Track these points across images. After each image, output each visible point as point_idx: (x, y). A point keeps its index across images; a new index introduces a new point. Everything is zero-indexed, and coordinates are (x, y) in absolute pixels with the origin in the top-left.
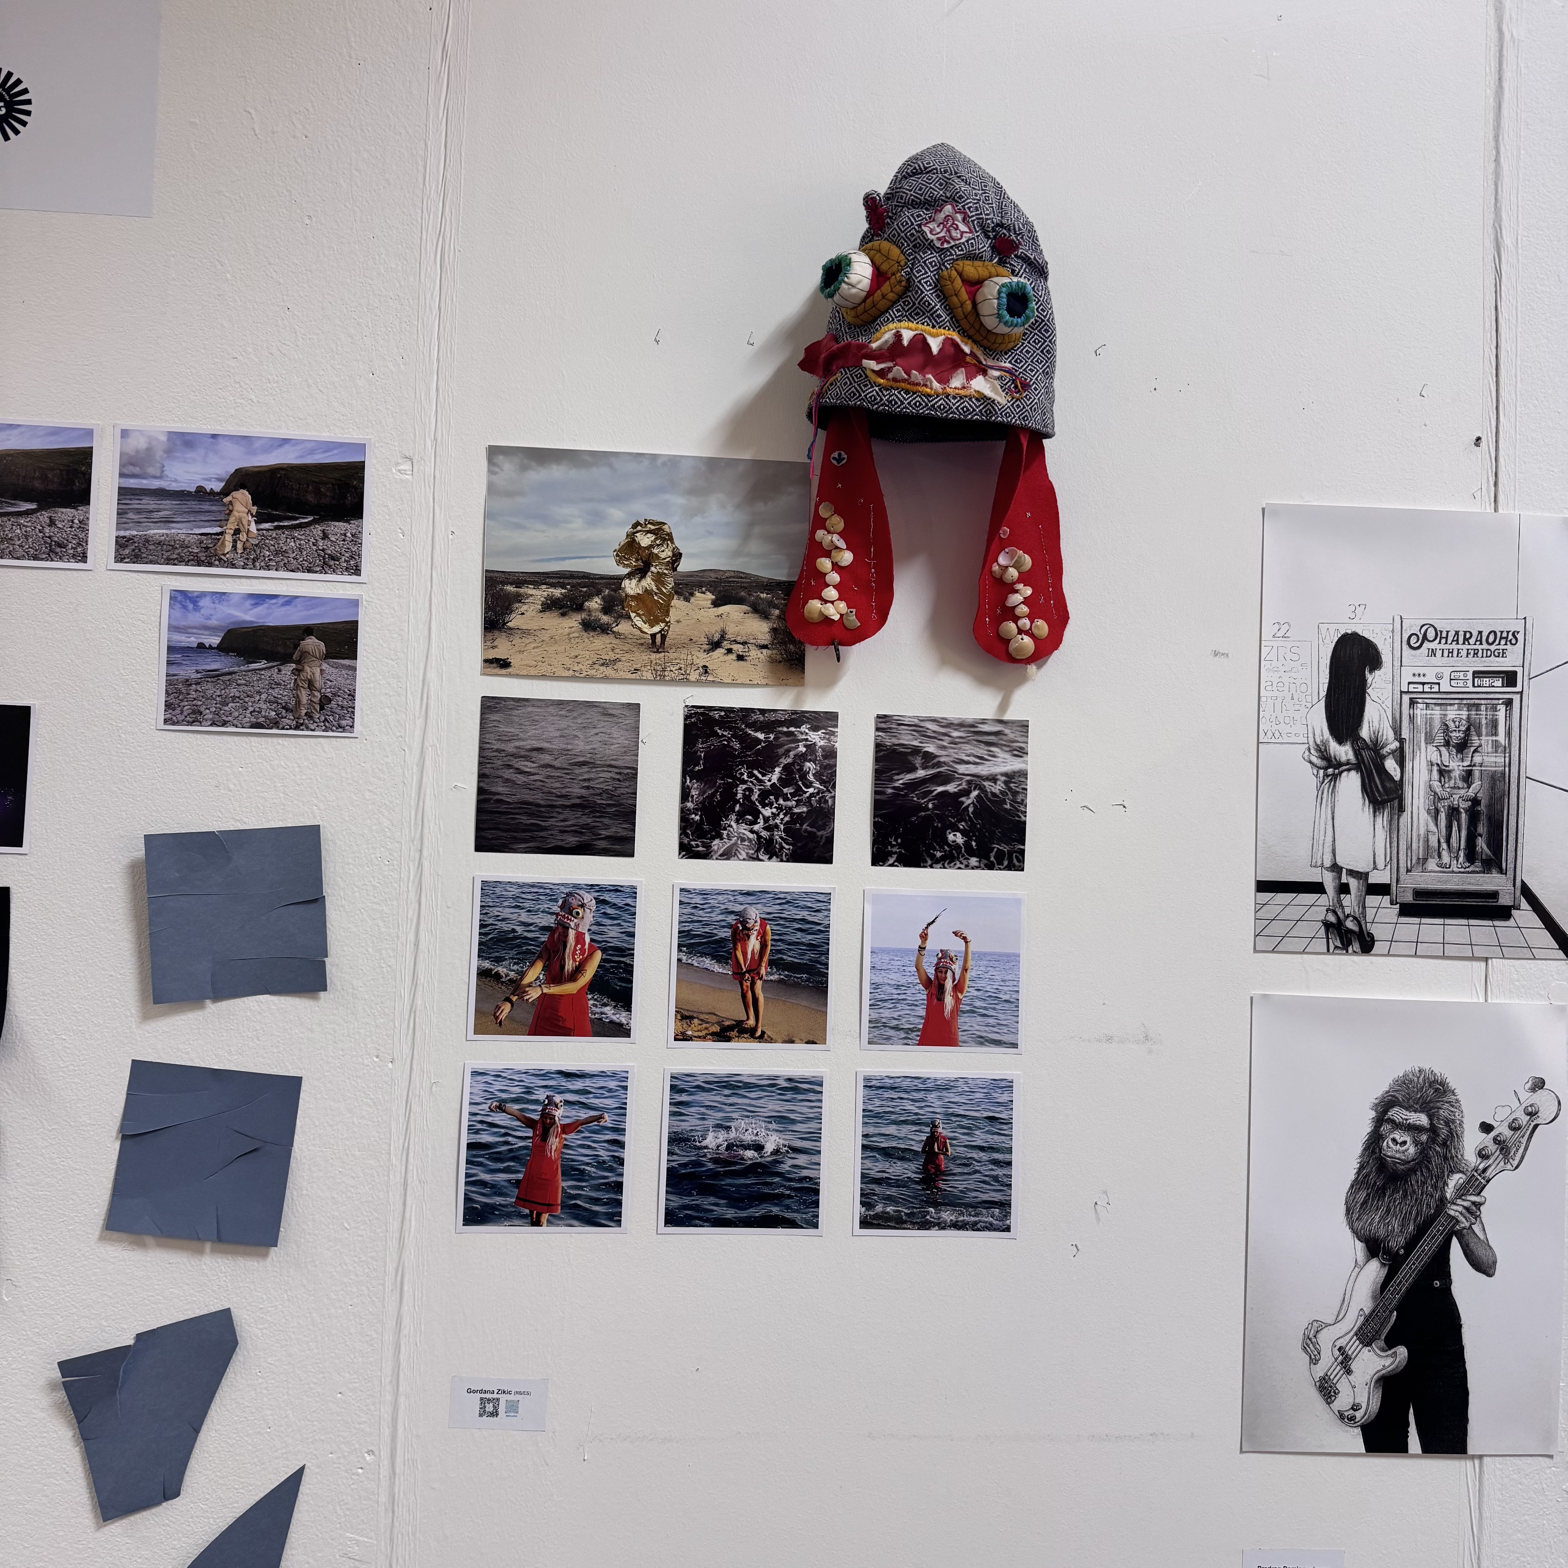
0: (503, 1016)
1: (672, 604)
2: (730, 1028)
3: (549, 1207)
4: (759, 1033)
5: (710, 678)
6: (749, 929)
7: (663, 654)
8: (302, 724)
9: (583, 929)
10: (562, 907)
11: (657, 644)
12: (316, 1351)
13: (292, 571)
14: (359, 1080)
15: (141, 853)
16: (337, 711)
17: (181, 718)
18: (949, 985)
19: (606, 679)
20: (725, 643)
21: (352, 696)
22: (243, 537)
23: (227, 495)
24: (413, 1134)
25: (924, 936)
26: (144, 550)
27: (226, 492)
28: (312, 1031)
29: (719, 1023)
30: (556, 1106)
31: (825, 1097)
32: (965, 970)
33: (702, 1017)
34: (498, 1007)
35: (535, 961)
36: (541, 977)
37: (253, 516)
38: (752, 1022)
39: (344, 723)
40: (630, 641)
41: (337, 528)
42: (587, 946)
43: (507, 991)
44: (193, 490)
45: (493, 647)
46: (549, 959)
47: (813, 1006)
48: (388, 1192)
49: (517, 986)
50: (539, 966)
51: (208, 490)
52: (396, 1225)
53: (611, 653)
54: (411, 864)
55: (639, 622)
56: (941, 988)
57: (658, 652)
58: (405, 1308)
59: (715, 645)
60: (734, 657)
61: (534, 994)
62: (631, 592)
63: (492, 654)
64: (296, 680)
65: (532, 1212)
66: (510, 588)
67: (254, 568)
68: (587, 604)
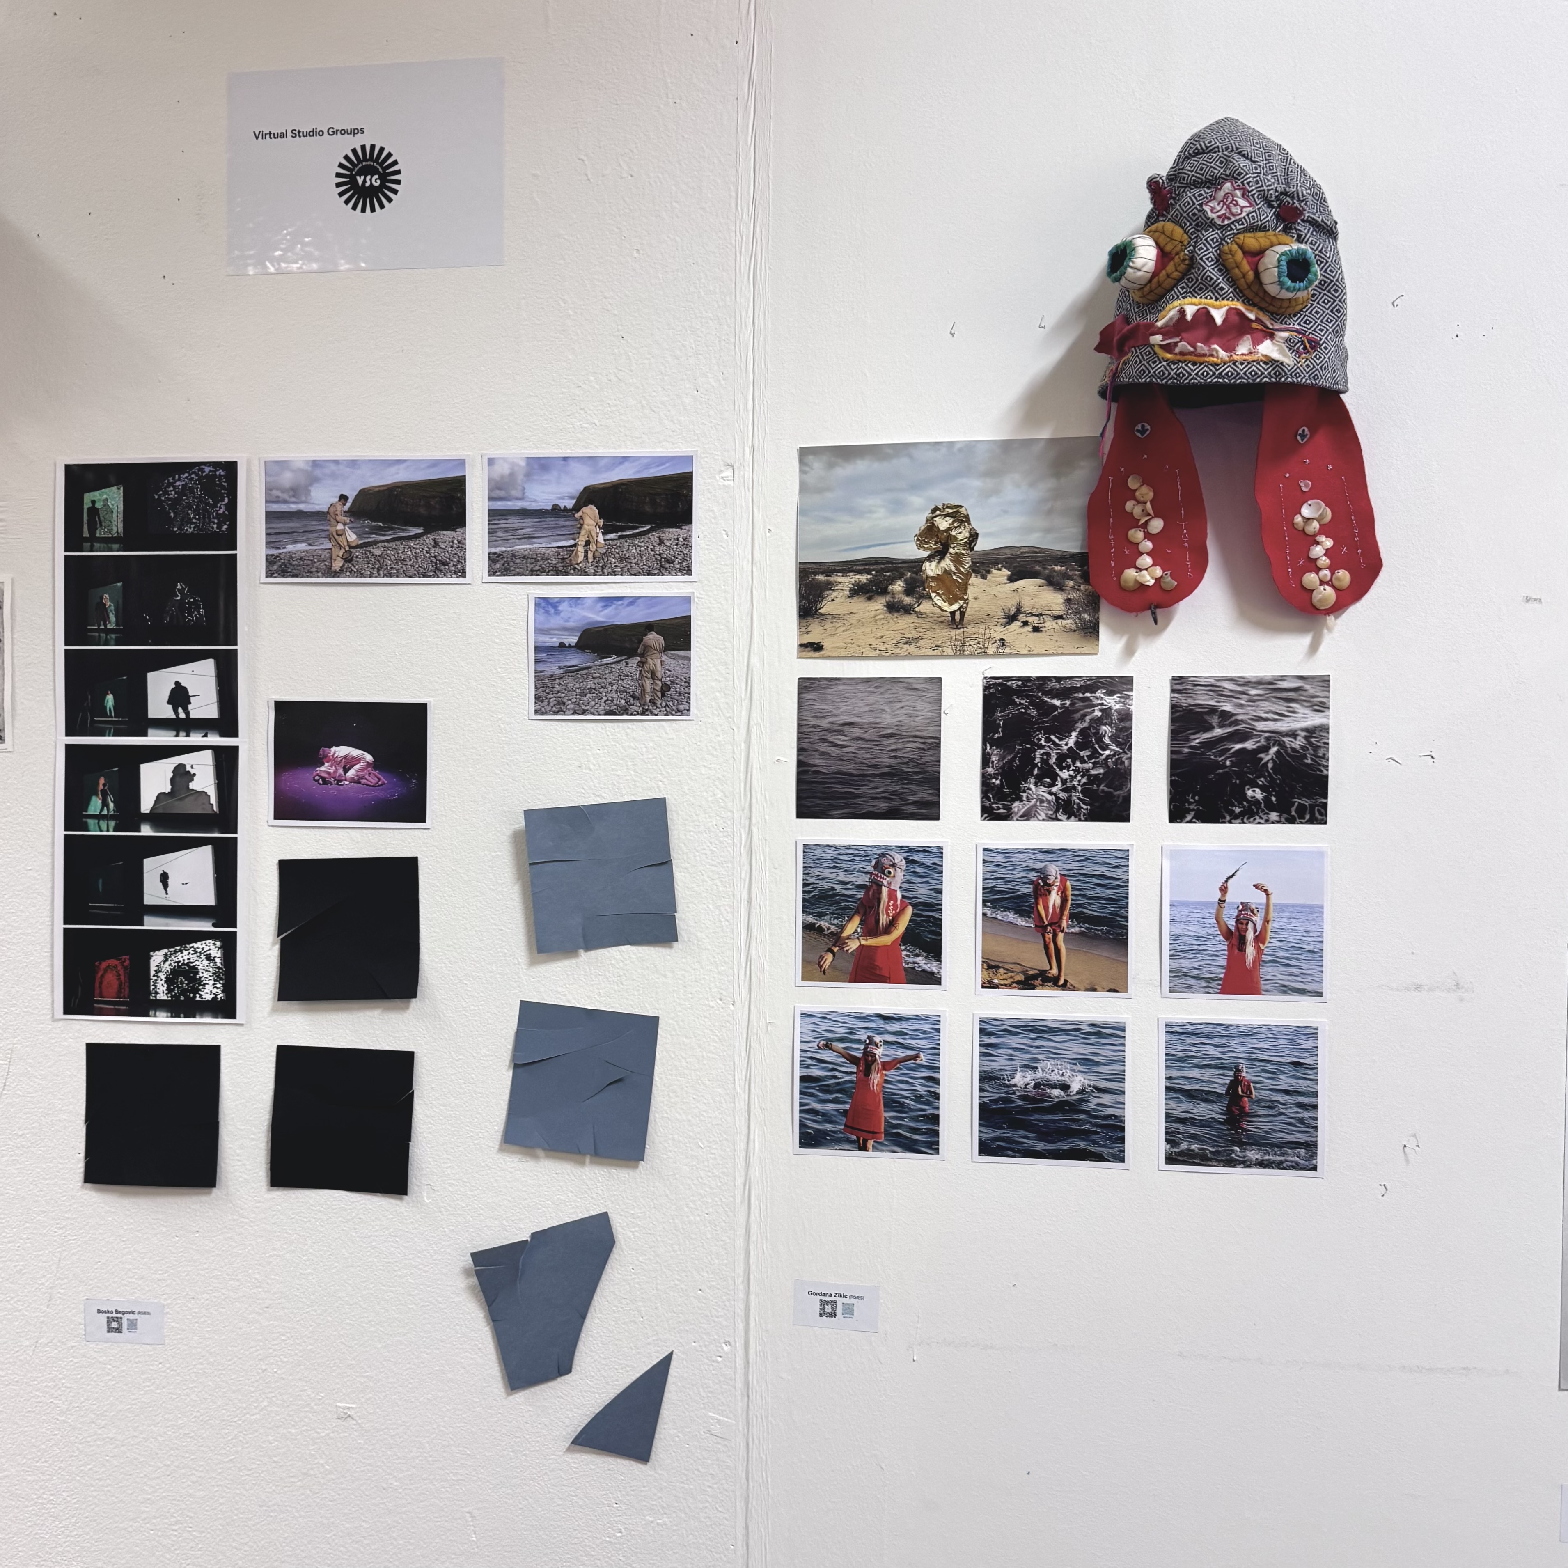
0: (827, 965)
1: (970, 582)
2: (1035, 977)
3: (874, 1134)
4: (1061, 982)
5: (1007, 651)
6: (1050, 885)
7: (962, 630)
8: (647, 710)
9: (895, 886)
10: (875, 867)
11: (956, 621)
12: (679, 1253)
13: (635, 575)
14: (706, 1020)
15: (521, 824)
16: (676, 697)
17: (548, 708)
18: (1250, 936)
19: (910, 656)
20: (1022, 617)
21: (688, 682)
22: (593, 547)
23: (578, 511)
24: (753, 1067)
25: (1224, 890)
26: (512, 564)
27: (577, 508)
28: (665, 976)
29: (1023, 972)
30: (876, 1045)
31: (1127, 1042)
32: (1266, 921)
33: (1007, 966)
34: (822, 957)
35: (853, 916)
36: (859, 930)
37: (600, 528)
38: (1055, 971)
39: (681, 707)
40: (931, 619)
41: (671, 533)
42: (899, 902)
43: (827, 942)
44: (550, 508)
45: (807, 633)
46: (865, 914)
47: (1114, 956)
48: (734, 1117)
49: (837, 939)
50: (857, 920)
51: (562, 508)
52: (743, 1145)
53: (913, 632)
54: (742, 830)
55: (939, 601)
56: (1242, 940)
57: (957, 628)
58: (752, 1218)
59: (1011, 619)
60: (1029, 628)
61: (853, 945)
62: (931, 573)
63: (807, 639)
64: (641, 671)
65: (858, 1138)
66: (821, 578)
67: (603, 574)
68: (890, 587)
